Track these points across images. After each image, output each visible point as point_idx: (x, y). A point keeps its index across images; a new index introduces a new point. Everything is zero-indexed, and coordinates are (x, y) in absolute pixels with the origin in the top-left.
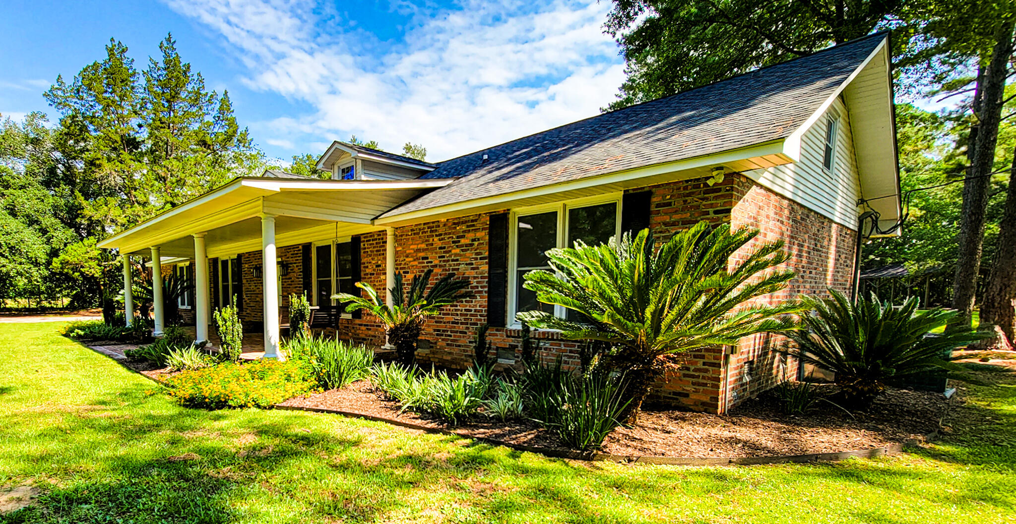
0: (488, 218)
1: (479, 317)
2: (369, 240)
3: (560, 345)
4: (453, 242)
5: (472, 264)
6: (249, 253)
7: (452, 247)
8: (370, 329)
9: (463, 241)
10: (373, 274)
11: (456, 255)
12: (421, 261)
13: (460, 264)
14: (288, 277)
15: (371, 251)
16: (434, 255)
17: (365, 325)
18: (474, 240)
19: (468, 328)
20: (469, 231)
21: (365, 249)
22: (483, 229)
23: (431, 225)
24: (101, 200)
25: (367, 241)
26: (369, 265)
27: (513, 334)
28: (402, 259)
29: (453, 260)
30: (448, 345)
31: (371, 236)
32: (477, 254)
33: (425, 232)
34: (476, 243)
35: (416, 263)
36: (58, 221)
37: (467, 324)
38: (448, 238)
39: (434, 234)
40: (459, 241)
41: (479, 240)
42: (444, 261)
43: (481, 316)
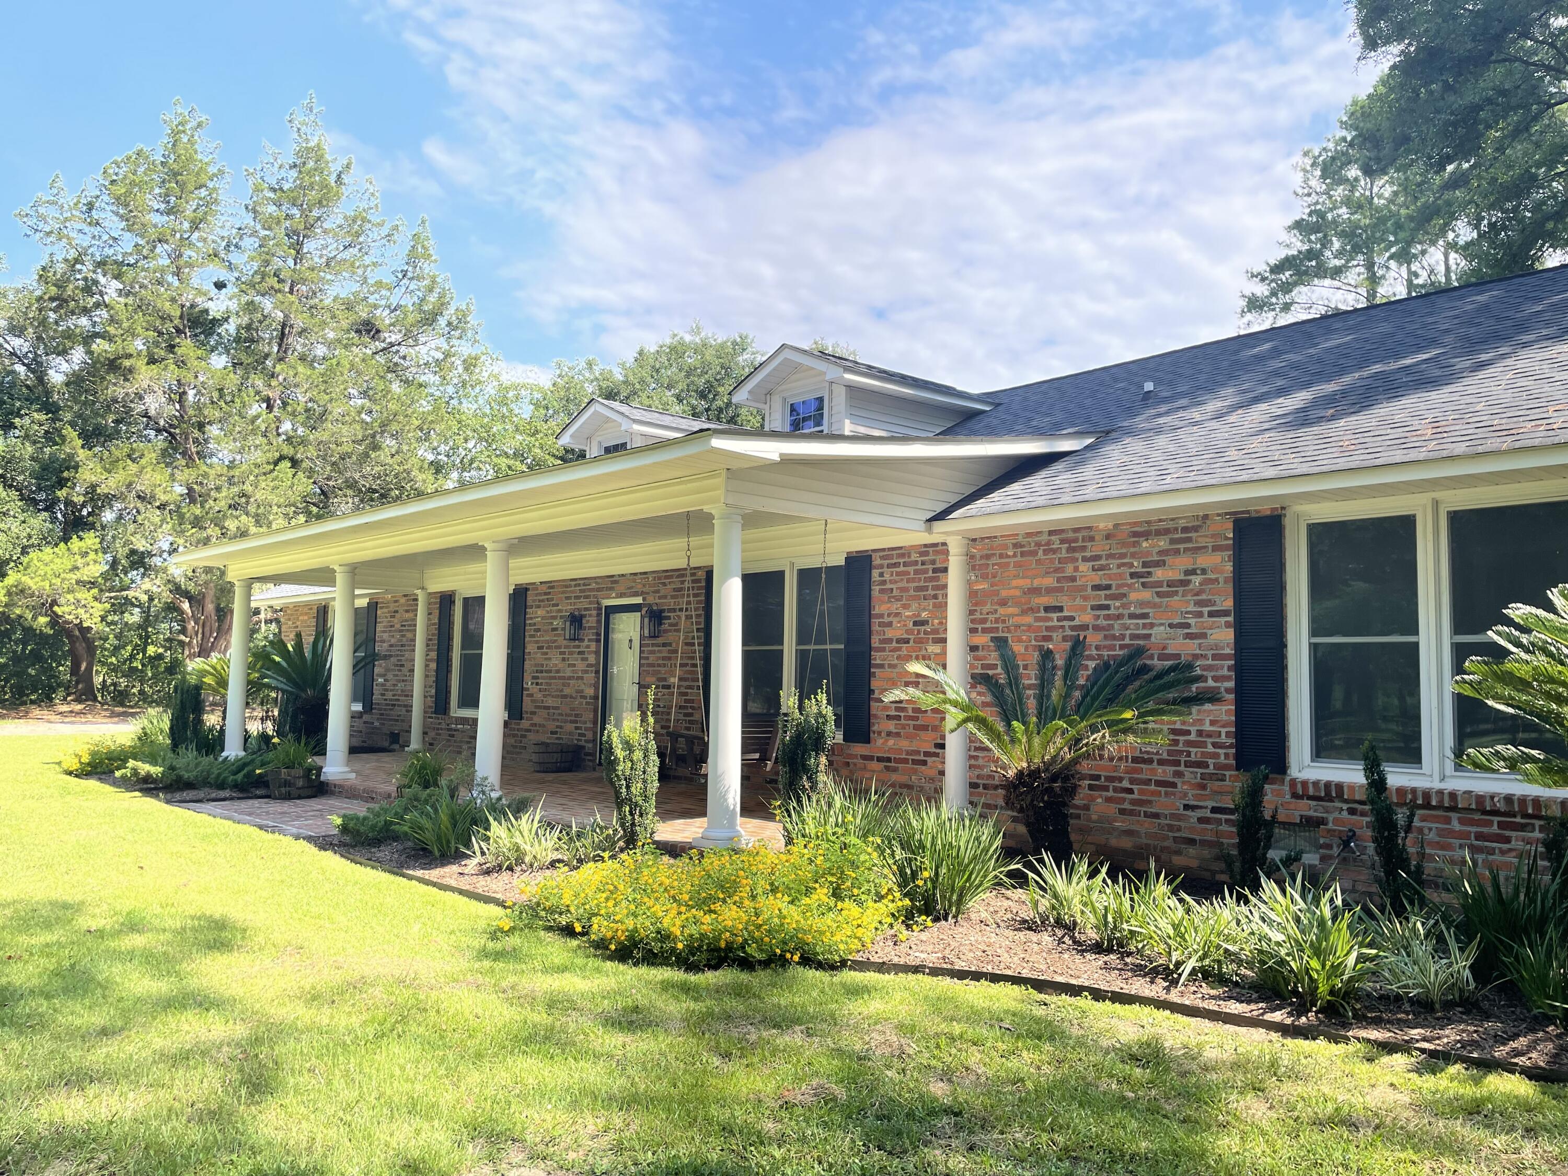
0: (1231, 525)
1: (1210, 749)
2: (896, 565)
3: (1448, 821)
4: (1133, 575)
5: (1188, 626)
6: (550, 585)
7: (1130, 586)
8: (895, 770)
9: (1159, 574)
10: (907, 641)
11: (1142, 604)
12: (1042, 614)
13: (1152, 625)
14: (660, 640)
15: (903, 590)
16: (1079, 601)
17: (880, 759)
18: (1188, 572)
19: (1179, 774)
20: (1177, 552)
21: (884, 582)
22: (1216, 549)
23: (1071, 535)
24: (119, 448)
25: (889, 566)
26: (895, 620)
27: (1311, 791)
28: (988, 607)
29: (1132, 616)
30: (1122, 812)
31: (903, 555)
32: (1199, 603)
33: (1054, 551)
34: (1196, 580)
35: (1029, 619)
36: (14, 494)
37: (1177, 763)
38: (1119, 566)
39: (1079, 555)
40: (1149, 573)
41: (1204, 571)
42: (1107, 617)
43: (1215, 745)
